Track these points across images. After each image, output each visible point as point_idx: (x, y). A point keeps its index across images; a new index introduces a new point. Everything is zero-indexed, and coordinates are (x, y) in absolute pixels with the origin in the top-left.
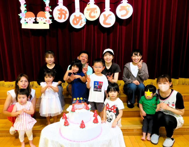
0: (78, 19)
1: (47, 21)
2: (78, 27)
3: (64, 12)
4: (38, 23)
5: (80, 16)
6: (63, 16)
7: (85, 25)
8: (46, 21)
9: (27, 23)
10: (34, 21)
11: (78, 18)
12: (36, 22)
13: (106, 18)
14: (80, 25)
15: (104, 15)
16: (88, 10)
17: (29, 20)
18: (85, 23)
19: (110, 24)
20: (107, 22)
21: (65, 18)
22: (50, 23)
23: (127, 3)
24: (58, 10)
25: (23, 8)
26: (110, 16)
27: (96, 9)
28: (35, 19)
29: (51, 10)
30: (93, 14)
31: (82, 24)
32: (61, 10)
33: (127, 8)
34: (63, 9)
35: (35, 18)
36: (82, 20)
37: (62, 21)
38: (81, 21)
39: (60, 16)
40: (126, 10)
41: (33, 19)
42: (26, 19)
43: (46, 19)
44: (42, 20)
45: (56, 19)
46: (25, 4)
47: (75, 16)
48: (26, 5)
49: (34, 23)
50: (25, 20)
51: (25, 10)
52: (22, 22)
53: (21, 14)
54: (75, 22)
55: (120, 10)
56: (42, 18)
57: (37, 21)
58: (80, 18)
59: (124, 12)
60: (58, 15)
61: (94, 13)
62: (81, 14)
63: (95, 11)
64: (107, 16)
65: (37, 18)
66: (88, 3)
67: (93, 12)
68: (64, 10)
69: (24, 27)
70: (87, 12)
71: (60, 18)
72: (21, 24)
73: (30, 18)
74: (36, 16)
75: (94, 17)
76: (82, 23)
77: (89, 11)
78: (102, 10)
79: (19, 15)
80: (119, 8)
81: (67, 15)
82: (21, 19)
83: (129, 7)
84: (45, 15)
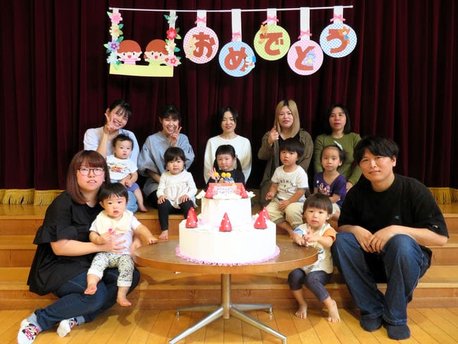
0: (237, 57)
1: (170, 61)
2: (237, 73)
3: (208, 41)
4: (147, 64)
5: (243, 49)
6: (206, 50)
7: (252, 70)
8: (167, 60)
9: (123, 62)
10: (139, 59)
11: (237, 53)
12: (142, 62)
13: (302, 54)
14: (243, 69)
15: (298, 49)
16: (262, 37)
17: (127, 58)
18: (254, 66)
19: (311, 68)
20: (303, 63)
21: (208, 55)
22: (176, 65)
23: (344, 22)
24: (194, 36)
25: (115, 31)
26: (311, 52)
27: (280, 35)
28: (142, 56)
29: (179, 37)
30: (273, 47)
31: (246, 68)
32: (201, 37)
33: (345, 33)
34: (205, 33)
35: (141, 53)
36: (247, 59)
37: (203, 60)
38: (245, 62)
39: (197, 50)
40: (341, 38)
41: (136, 56)
42: (121, 55)
43: (164, 57)
44: (156, 57)
45: (189, 55)
46: (121, 22)
47: (231, 49)
48: (122, 25)
49: (138, 63)
50: (118, 57)
51: (120, 36)
52: (111, 60)
53: (109, 43)
54: (231, 63)
55: (329, 38)
56: (157, 54)
57: (146, 60)
58: (242, 54)
59: (337, 43)
60: (194, 48)
61: (277, 43)
62: (246, 46)
63: (280, 39)
64: (303, 50)
65: (146, 53)
66: (264, 23)
67: (274, 43)
68: (207, 37)
69: (114, 70)
70: (260, 43)
71: (198, 54)
73: (129, 53)
74: (143, 50)
75: (277, 52)
76: (247, 66)
77: (266, 40)
78: (295, 36)
79: (106, 45)
80: (325, 33)
81: (215, 48)
82: (109, 54)
83: (348, 31)
84: (166, 46)
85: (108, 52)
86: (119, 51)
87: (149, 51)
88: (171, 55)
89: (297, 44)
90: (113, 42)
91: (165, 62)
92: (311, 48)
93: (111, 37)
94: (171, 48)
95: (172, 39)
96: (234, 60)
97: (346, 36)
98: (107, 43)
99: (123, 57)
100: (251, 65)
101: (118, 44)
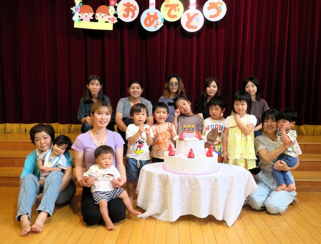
0: (152, 19)
1: (111, 20)
2: (151, 29)
4: (97, 21)
5: (156, 14)
7: (162, 27)
8: (109, 19)
9: (82, 20)
10: (92, 18)
11: (152, 16)
12: (94, 20)
13: (190, 19)
14: (155, 27)
15: (188, 15)
16: (166, 6)
17: (85, 17)
18: (162, 25)
19: (196, 27)
20: (191, 24)
21: (132, 17)
22: (115, 23)
24: (124, 4)
26: (196, 17)
27: (177, 5)
28: (94, 16)
29: (117, 4)
30: (173, 13)
31: (157, 26)
33: (219, 5)
34: (131, 3)
35: (93, 13)
36: (158, 20)
38: (157, 22)
40: (217, 8)
41: (90, 16)
42: (81, 15)
43: (108, 17)
44: (103, 17)
47: (148, 14)
49: (91, 20)
50: (80, 17)
51: (81, 2)
52: (75, 18)
53: (74, 7)
54: (148, 23)
55: (209, 8)
56: (103, 15)
57: (96, 19)
58: (155, 17)
59: (214, 11)
61: (175, 11)
62: (157, 11)
63: (177, 8)
64: (191, 15)
65: (96, 14)
67: (173, 10)
68: (132, 5)
69: (76, 25)
70: (165, 10)
72: (73, 22)
73: (86, 14)
74: (95, 12)
75: (175, 16)
76: (158, 24)
77: (168, 8)
78: (186, 6)
79: (72, 9)
80: (206, 5)
81: (137, 12)
82: (74, 15)
83: (221, 4)
84: (109, 10)
85: (73, 13)
86: (80, 13)
87: (98, 13)
88: (112, 16)
89: (187, 11)
90: (76, 7)
91: (108, 21)
92: (196, 14)
93: (75, 3)
94: (112, 11)
95: (112, 6)
96: (150, 20)
97: (220, 7)
98: (72, 7)
99: (83, 16)
100: (161, 23)
101: (79, 8)
